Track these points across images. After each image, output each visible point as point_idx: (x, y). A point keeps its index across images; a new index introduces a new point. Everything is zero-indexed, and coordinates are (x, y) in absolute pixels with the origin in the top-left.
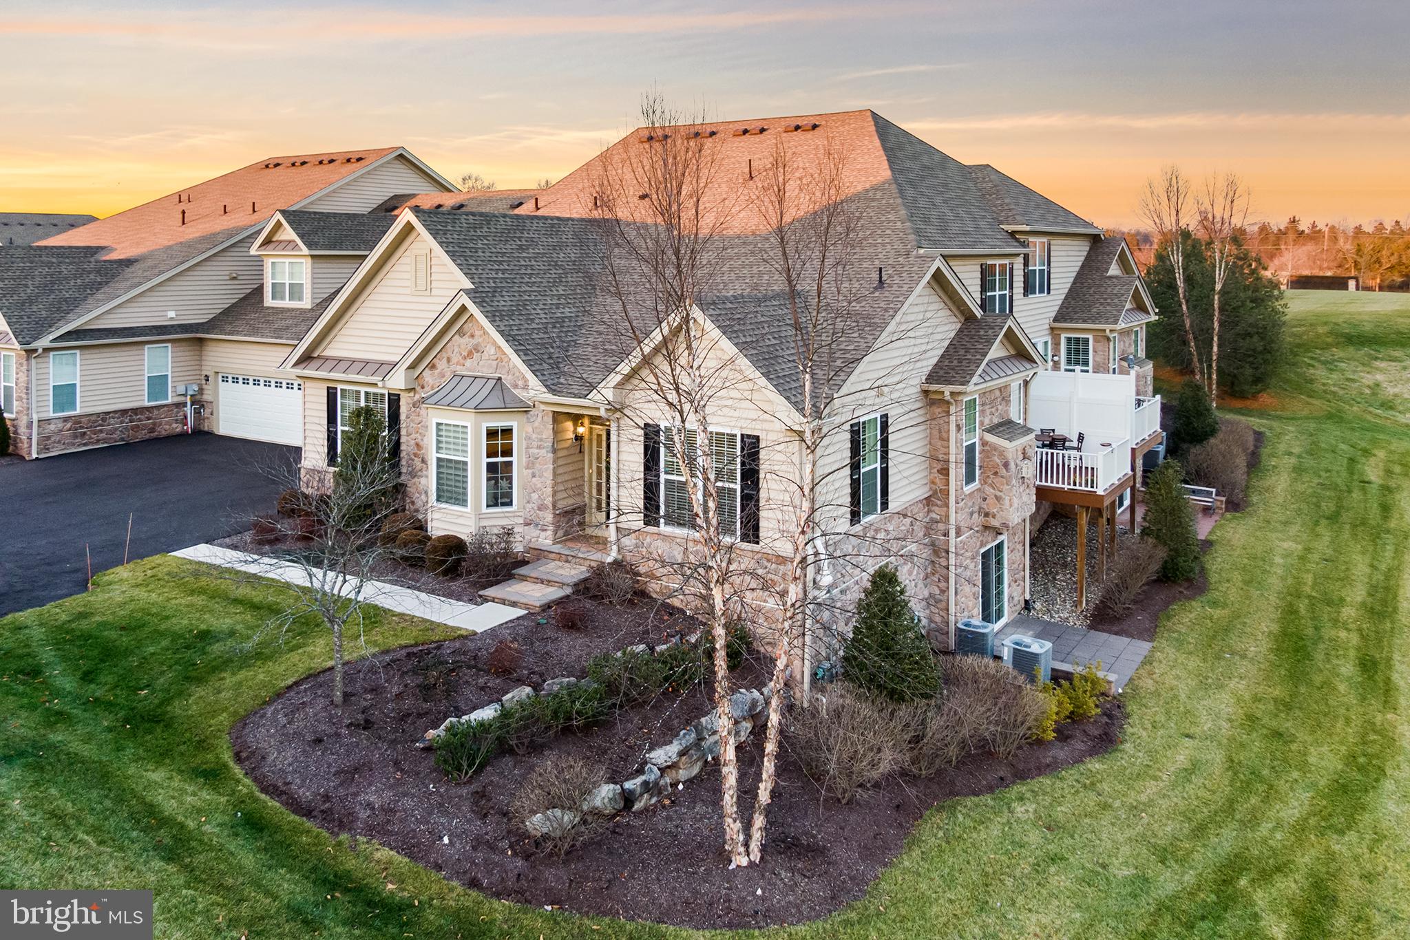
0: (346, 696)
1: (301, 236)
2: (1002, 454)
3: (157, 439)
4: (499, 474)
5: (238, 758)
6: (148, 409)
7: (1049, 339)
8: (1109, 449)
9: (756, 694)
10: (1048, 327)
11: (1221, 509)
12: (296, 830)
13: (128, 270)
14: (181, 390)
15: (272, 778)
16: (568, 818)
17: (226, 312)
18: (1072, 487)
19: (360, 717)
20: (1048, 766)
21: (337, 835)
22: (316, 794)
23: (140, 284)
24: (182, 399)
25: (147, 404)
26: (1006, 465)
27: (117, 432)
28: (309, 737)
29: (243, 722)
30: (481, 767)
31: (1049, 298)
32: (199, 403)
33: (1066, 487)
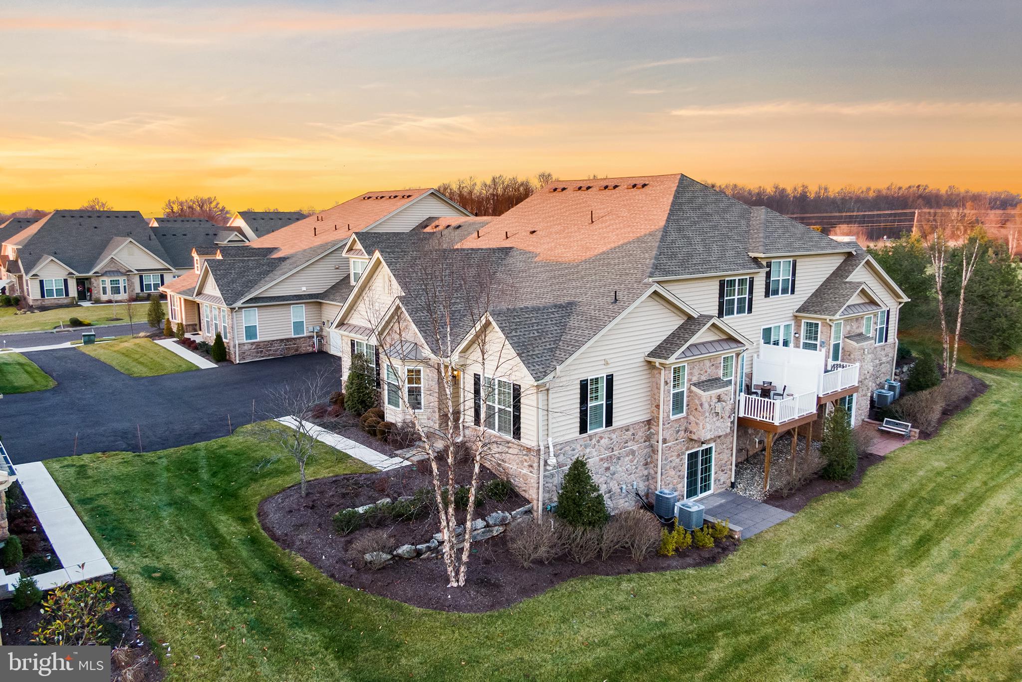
0: (308, 494)
1: (365, 248)
2: (699, 398)
3: (299, 355)
4: (414, 394)
5: (259, 515)
6: (294, 339)
7: (793, 323)
8: (792, 397)
9: (507, 514)
10: (791, 315)
11: (915, 437)
12: (270, 545)
13: (283, 264)
14: (311, 329)
15: (269, 525)
16: (385, 556)
17: (333, 287)
18: (761, 419)
19: (311, 504)
20: (663, 568)
21: (285, 549)
22: (282, 533)
23: (287, 272)
24: (312, 334)
25: (293, 336)
26: (701, 405)
27: (278, 351)
28: (287, 510)
29: (265, 500)
30: (351, 532)
31: (793, 296)
32: (320, 336)
33: (758, 419)
